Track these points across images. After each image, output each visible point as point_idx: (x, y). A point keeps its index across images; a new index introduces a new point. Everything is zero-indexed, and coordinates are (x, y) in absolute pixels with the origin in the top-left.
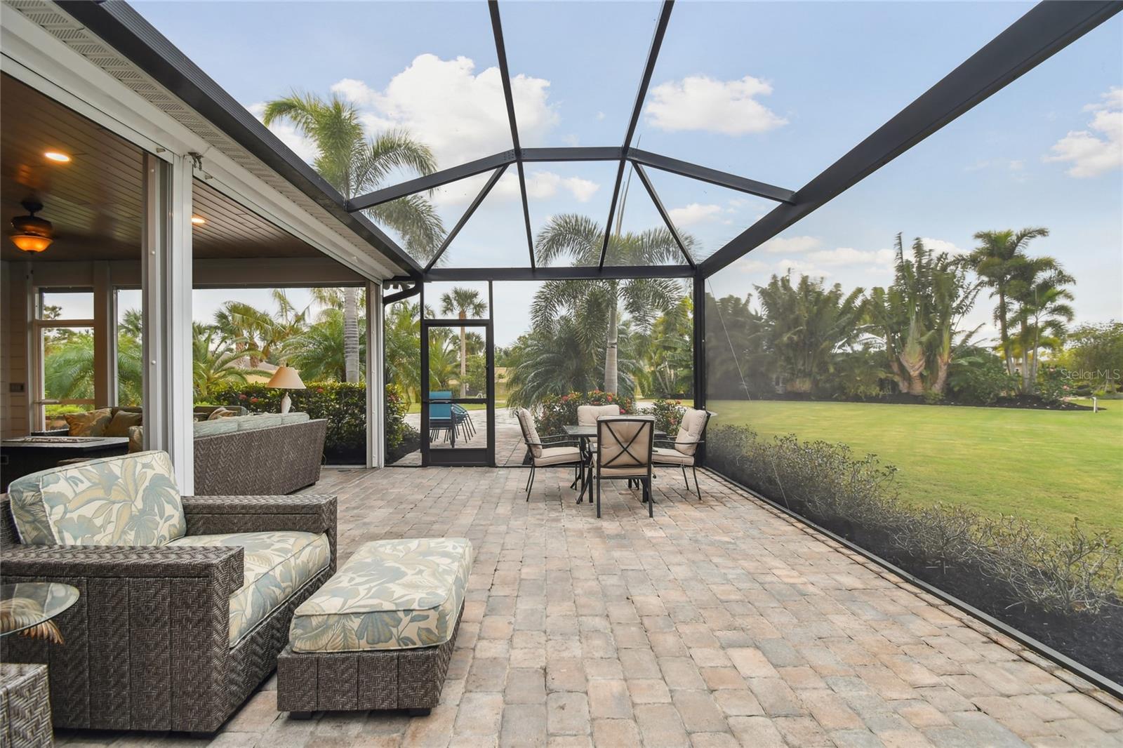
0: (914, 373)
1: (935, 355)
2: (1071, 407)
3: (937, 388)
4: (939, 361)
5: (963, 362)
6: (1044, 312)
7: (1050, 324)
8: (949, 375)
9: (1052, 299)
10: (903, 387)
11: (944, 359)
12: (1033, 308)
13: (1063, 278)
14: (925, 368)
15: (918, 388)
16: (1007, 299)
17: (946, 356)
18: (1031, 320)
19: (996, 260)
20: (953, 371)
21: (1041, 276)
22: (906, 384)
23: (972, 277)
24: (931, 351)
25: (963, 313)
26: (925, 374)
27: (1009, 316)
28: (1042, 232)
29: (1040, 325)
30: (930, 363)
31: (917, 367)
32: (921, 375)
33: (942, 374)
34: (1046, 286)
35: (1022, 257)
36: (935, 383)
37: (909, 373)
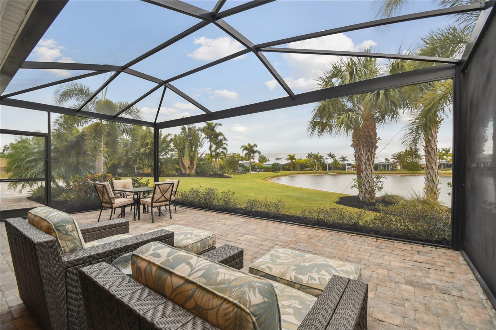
0: (187, 166)
1: (193, 160)
2: (227, 177)
3: (193, 172)
4: (194, 162)
5: (201, 163)
6: (221, 149)
7: (222, 152)
8: (197, 167)
9: (222, 145)
10: (183, 171)
11: (196, 162)
12: (218, 147)
13: (225, 139)
15: (188, 172)
16: (212, 144)
18: (218, 151)
19: (209, 131)
20: (198, 166)
21: (220, 138)
22: (184, 170)
23: (203, 135)
24: (192, 159)
25: (201, 147)
26: (190, 166)
27: (212, 149)
28: (221, 125)
29: (220, 152)
30: (192, 163)
31: (188, 164)
32: (189, 167)
33: (195, 167)
34: (221, 141)
35: (215, 131)
36: (193, 170)
37: (185, 166)
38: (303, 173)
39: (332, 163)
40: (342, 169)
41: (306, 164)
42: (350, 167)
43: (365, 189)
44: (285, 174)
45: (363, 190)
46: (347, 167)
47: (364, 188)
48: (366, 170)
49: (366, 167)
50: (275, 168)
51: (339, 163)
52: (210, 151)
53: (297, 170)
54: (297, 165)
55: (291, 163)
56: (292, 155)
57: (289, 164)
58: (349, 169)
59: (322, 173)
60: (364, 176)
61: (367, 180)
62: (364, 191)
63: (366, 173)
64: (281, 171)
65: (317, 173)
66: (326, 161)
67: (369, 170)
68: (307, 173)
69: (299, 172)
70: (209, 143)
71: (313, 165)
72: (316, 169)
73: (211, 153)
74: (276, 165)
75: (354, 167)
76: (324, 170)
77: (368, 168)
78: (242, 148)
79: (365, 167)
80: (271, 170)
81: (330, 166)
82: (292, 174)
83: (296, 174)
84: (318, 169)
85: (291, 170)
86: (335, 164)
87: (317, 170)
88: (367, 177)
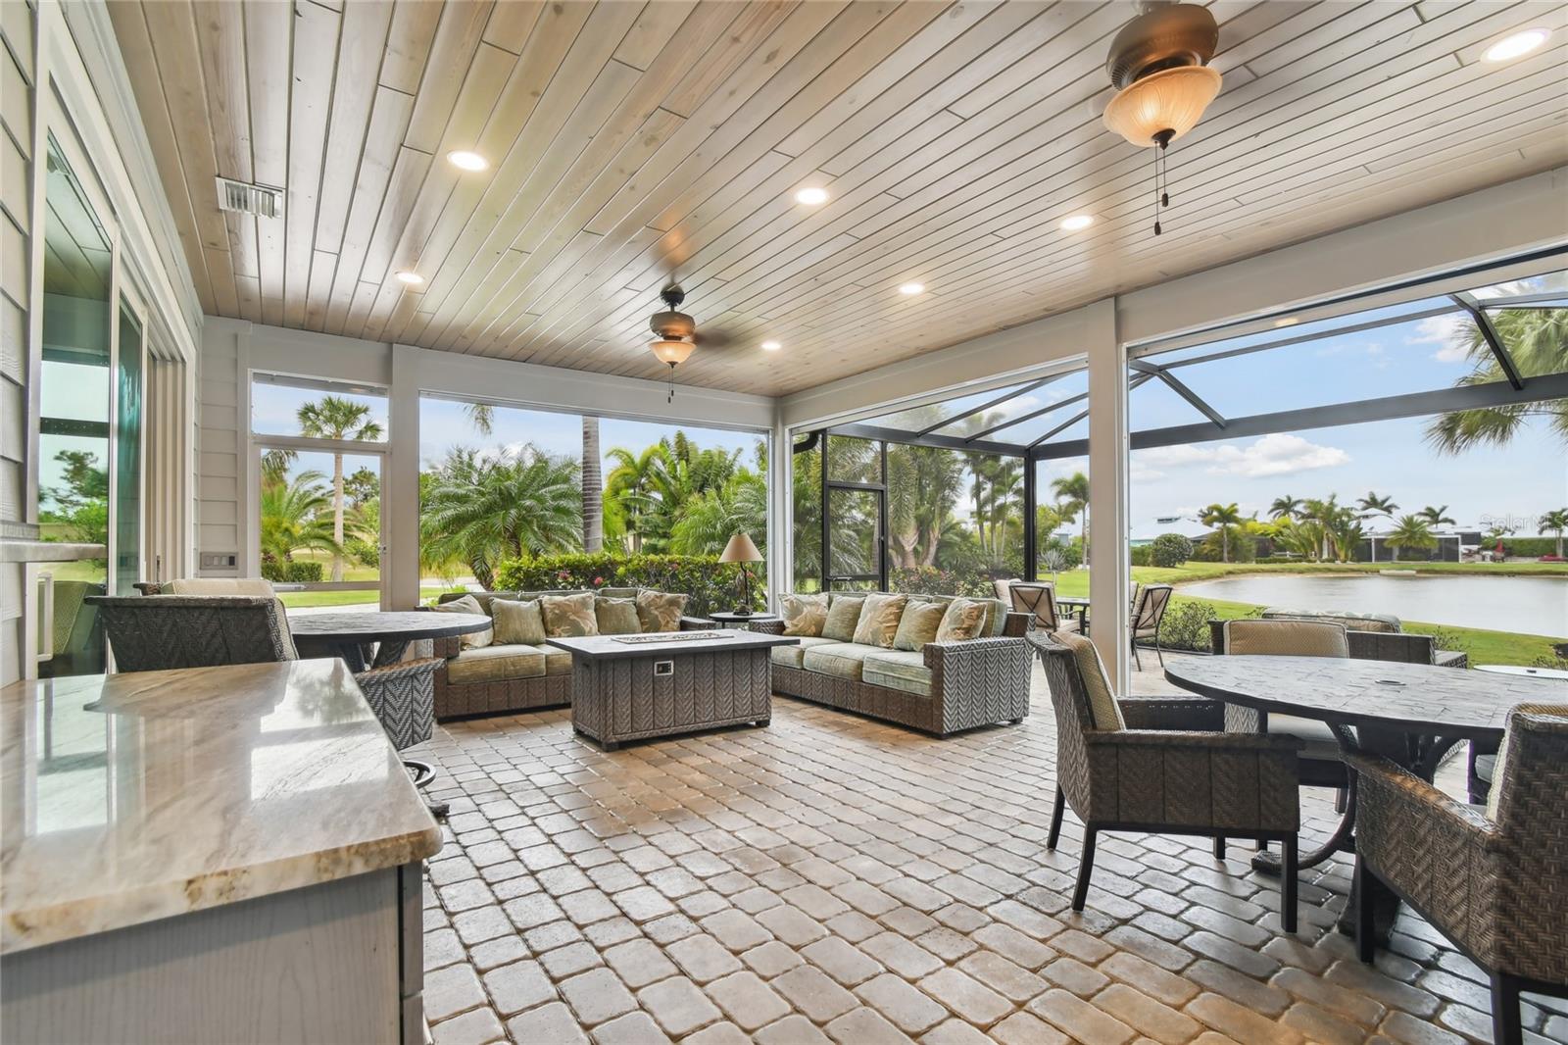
0: (909, 548)
1: (928, 530)
3: (928, 564)
4: (932, 536)
6: (1011, 493)
7: (1015, 504)
9: (1015, 481)
11: (935, 535)
12: (1003, 488)
14: (919, 543)
16: (981, 479)
17: (937, 531)
18: (1001, 500)
22: (900, 560)
26: (920, 549)
27: (983, 495)
29: (1007, 504)
30: (923, 537)
31: (911, 542)
32: (915, 549)
33: (933, 550)
34: (1010, 468)
36: (926, 558)
37: (903, 547)
38: (1275, 571)
39: (1395, 533)
40: (1438, 557)
41: (1279, 540)
42: (1475, 547)
44: (1205, 573)
46: (1462, 548)
50: (1167, 552)
51: (1424, 535)
52: (975, 500)
53: (1245, 560)
54: (1245, 541)
55: (1221, 534)
56: (1225, 506)
57: (1216, 540)
58: (1470, 554)
59: (1353, 570)
64: (1189, 564)
65: (1329, 570)
66: (1365, 525)
68: (1291, 571)
69: (1253, 565)
70: (974, 476)
71: (1309, 540)
72: (1325, 556)
73: (981, 506)
74: (1170, 541)
75: (1494, 548)
76: (1359, 560)
78: (1056, 489)
80: (1150, 559)
81: (1386, 544)
82: (1230, 573)
83: (1243, 572)
84: (1334, 557)
85: (1221, 560)
86: (1409, 538)
87: (1329, 561)
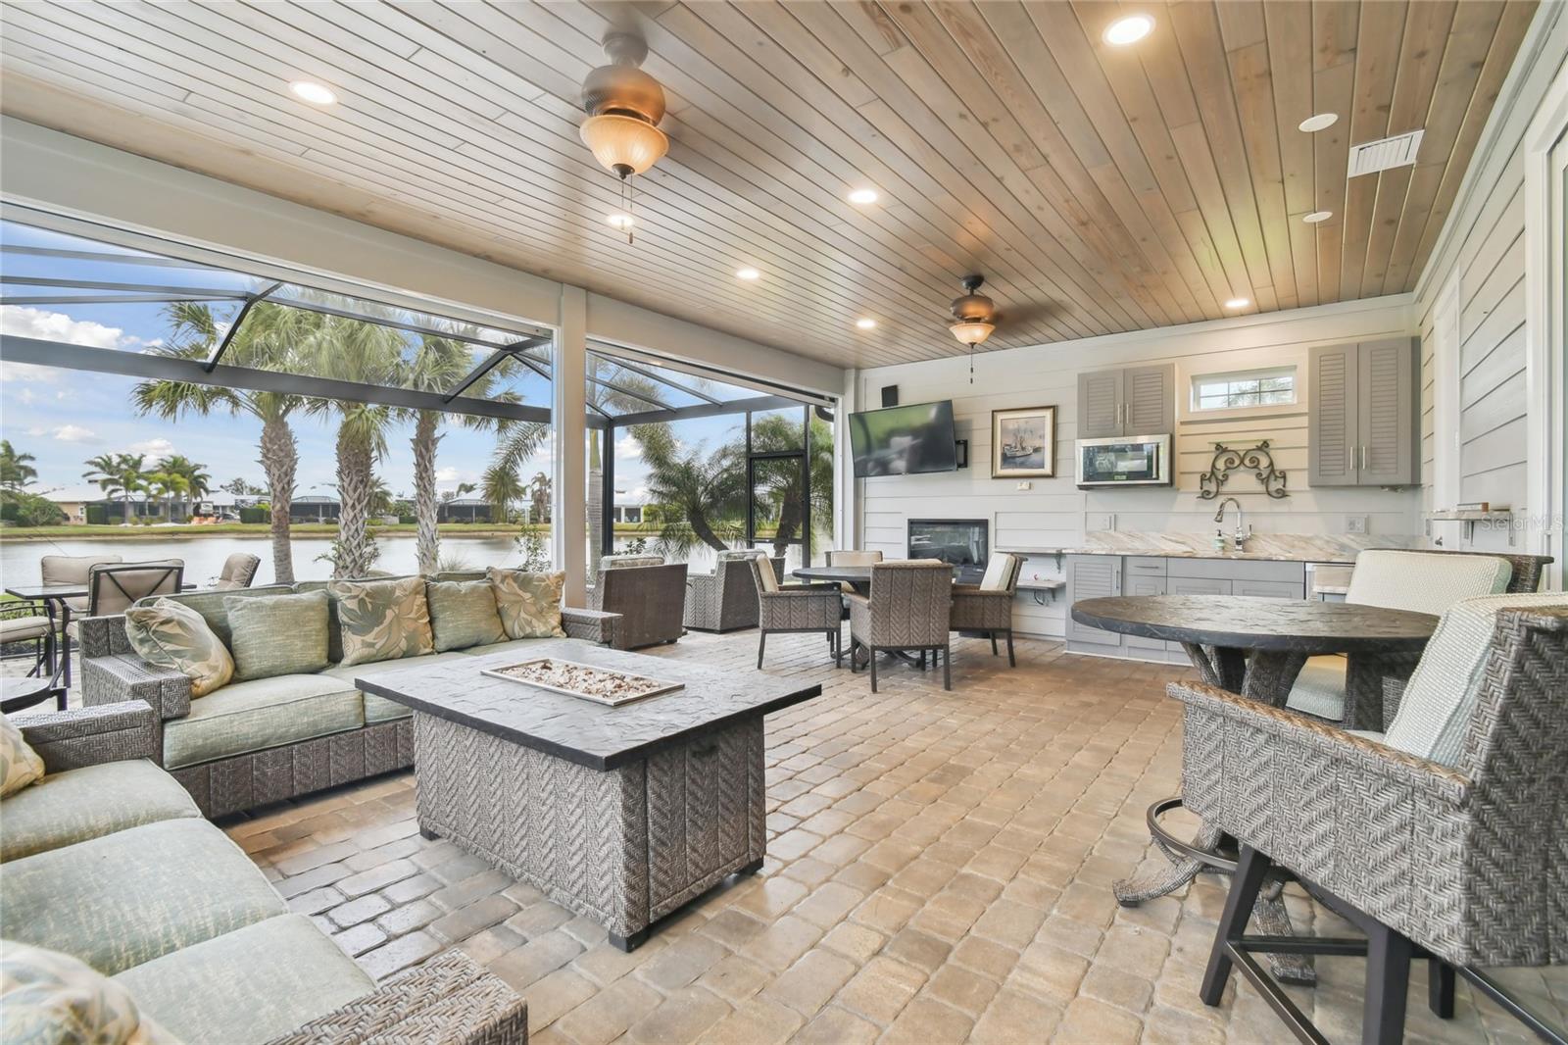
43: (354, 560)
45: (348, 564)
47: (349, 560)
48: (354, 521)
49: (355, 515)
60: (351, 533)
61: (356, 542)
62: (351, 566)
63: (353, 528)
67: (361, 522)
77: (358, 516)
79: (352, 514)
88: (356, 535)
